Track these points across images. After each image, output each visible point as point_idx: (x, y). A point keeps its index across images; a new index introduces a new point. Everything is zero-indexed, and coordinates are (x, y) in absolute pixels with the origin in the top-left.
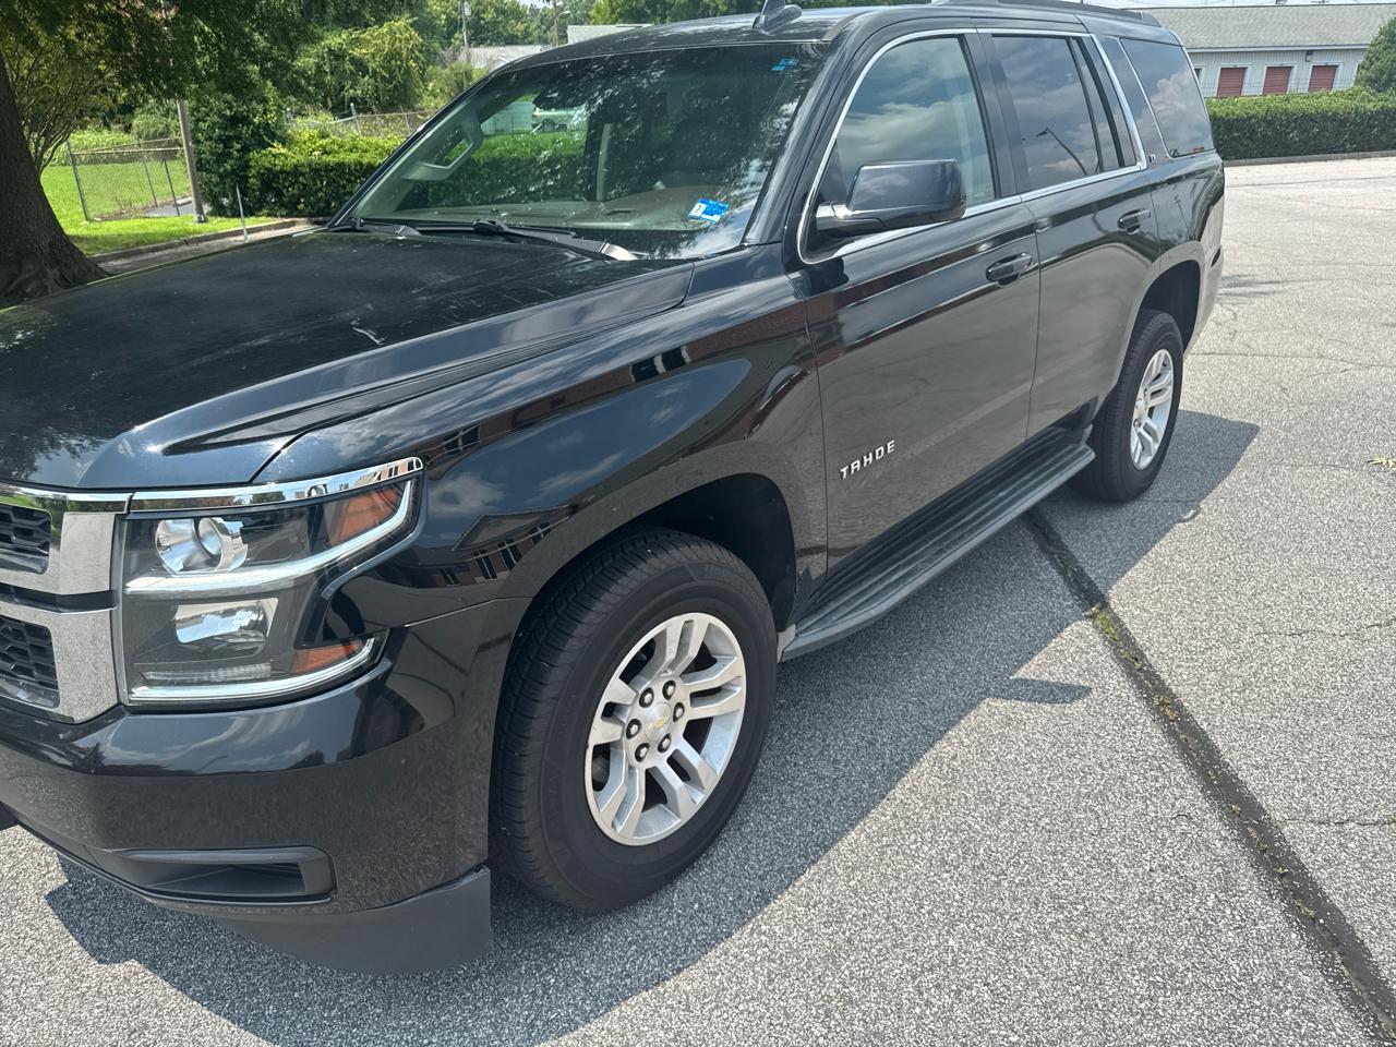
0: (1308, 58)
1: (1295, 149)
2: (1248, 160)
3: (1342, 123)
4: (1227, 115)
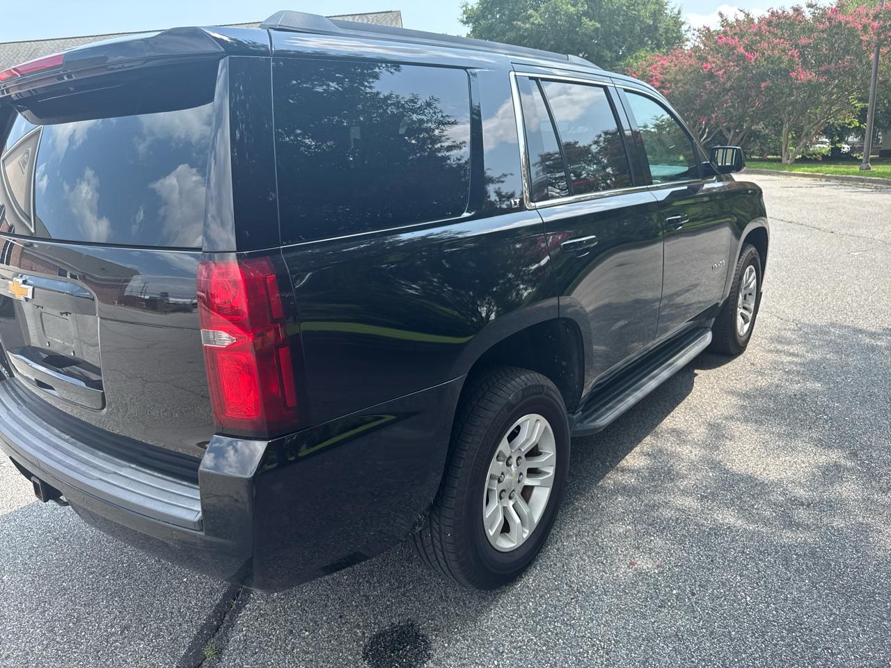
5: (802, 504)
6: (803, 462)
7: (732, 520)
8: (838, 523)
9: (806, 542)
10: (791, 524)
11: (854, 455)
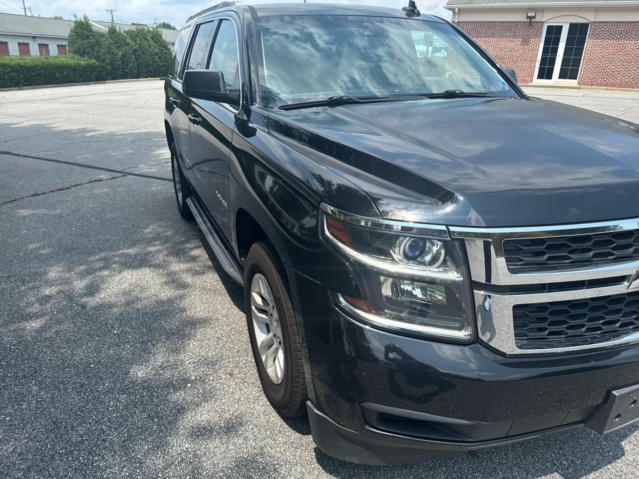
0: (35, 40)
1: (60, 81)
2: (42, 86)
3: (75, 69)
4: (25, 64)
5: (103, 268)
6: (113, 288)
7: (130, 250)
8: (82, 268)
9: (95, 256)
10: (104, 259)
11: (83, 307)
